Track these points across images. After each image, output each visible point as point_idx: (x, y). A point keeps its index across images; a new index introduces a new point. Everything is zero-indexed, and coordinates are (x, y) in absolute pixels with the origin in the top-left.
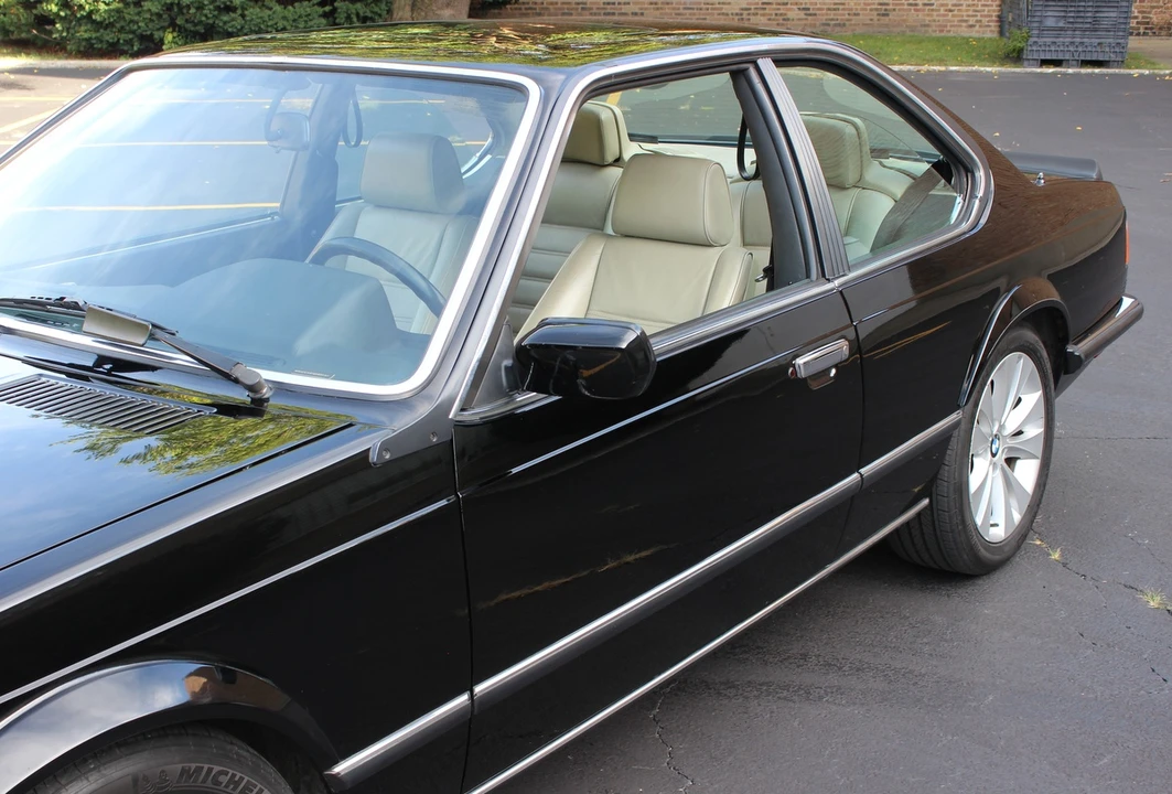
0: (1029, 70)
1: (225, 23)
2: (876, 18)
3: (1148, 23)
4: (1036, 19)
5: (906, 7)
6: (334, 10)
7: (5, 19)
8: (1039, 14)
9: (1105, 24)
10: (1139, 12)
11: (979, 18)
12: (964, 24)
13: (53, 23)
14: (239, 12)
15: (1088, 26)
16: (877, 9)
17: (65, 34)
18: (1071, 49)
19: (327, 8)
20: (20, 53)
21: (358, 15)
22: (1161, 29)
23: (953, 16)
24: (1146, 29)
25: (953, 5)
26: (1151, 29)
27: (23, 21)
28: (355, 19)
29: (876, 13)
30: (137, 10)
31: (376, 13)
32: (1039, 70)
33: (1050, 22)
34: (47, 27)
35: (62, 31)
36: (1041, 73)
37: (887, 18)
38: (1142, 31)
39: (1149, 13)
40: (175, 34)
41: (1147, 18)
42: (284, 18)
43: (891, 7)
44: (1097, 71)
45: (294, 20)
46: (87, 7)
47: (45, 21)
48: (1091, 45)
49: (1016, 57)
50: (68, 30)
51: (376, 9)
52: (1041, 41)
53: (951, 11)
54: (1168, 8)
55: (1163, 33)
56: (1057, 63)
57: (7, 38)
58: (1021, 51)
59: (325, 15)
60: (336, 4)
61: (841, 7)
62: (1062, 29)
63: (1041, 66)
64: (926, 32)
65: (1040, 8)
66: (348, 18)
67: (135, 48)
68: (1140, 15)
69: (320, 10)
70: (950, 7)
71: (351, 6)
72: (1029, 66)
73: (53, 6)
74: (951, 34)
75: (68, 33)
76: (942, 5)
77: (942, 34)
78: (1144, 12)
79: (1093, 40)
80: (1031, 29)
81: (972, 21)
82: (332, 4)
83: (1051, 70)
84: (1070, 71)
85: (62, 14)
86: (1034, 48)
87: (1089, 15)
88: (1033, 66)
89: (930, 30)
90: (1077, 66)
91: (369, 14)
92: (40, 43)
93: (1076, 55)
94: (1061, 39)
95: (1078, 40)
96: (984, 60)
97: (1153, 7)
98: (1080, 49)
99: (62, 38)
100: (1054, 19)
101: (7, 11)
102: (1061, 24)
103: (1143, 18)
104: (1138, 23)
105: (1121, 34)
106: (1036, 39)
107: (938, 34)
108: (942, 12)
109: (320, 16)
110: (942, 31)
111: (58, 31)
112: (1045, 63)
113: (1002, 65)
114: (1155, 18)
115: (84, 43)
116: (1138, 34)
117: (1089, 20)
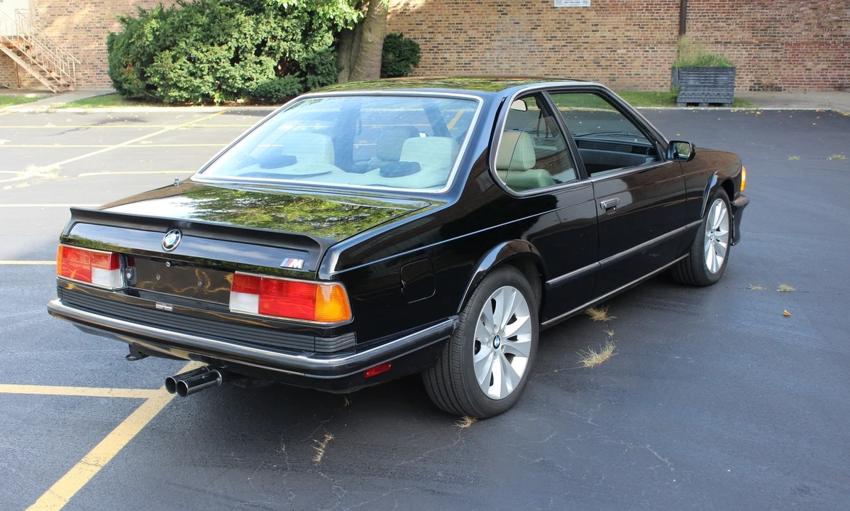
0: (680, 108)
1: (248, 87)
2: (608, 82)
3: (760, 84)
4: (684, 81)
5: (625, 76)
6: (306, 80)
7: (131, 86)
8: (685, 78)
9: (721, 83)
11: (665, 82)
12: (657, 85)
13: (156, 88)
14: (255, 81)
15: (712, 84)
16: (609, 77)
17: (162, 94)
18: (703, 97)
19: (302, 79)
20: (138, 104)
21: (319, 82)
22: (767, 87)
23: (652, 81)
24: (759, 87)
25: (652, 75)
26: (762, 87)
27: (140, 87)
28: (317, 85)
29: (608, 79)
30: (201, 80)
31: (329, 81)
32: (686, 108)
33: (691, 83)
34: (152, 91)
35: (161, 92)
36: (686, 110)
37: (614, 82)
38: (757, 88)
39: (761, 78)
40: (221, 93)
41: (759, 81)
42: (279, 84)
43: (616, 76)
44: (717, 108)
45: (285, 85)
46: (174, 79)
47: (152, 87)
48: (714, 95)
49: (674, 101)
50: (164, 91)
51: (329, 79)
52: (686, 93)
53: (650, 78)
54: (770, 76)
55: (769, 89)
56: (696, 104)
57: (129, 97)
58: (676, 98)
59: (301, 82)
60: (307, 77)
61: (589, 76)
62: (697, 86)
63: (687, 106)
64: (637, 89)
65: (685, 75)
66: (314, 84)
67: (200, 101)
68: (756, 80)
69: (299, 80)
70: (649, 76)
71: (315, 77)
72: (681, 106)
73: (156, 79)
74: (651, 90)
75: (164, 93)
76: (645, 75)
77: (645, 91)
78: (758, 78)
79: (715, 92)
80: (681, 86)
81: (662, 83)
82: (305, 76)
83: (692, 108)
84: (702, 109)
85: (162, 83)
86: (683, 96)
87: (712, 78)
88: (682, 106)
89: (639, 88)
90: (707, 106)
91: (325, 82)
92: (148, 99)
93: (706, 100)
94: (697, 92)
95: (706, 92)
96: (659, 103)
97: (763, 75)
98: (708, 97)
99: (161, 96)
100: (693, 81)
101: (131, 82)
102: (697, 84)
104: (754, 84)
105: (730, 88)
106: (684, 92)
107: (643, 91)
108: (645, 78)
109: (298, 83)
110: (645, 89)
111: (159, 92)
112: (689, 104)
113: (667, 106)
114: (764, 81)
115: (172, 98)
116: (755, 90)
117: (712, 81)
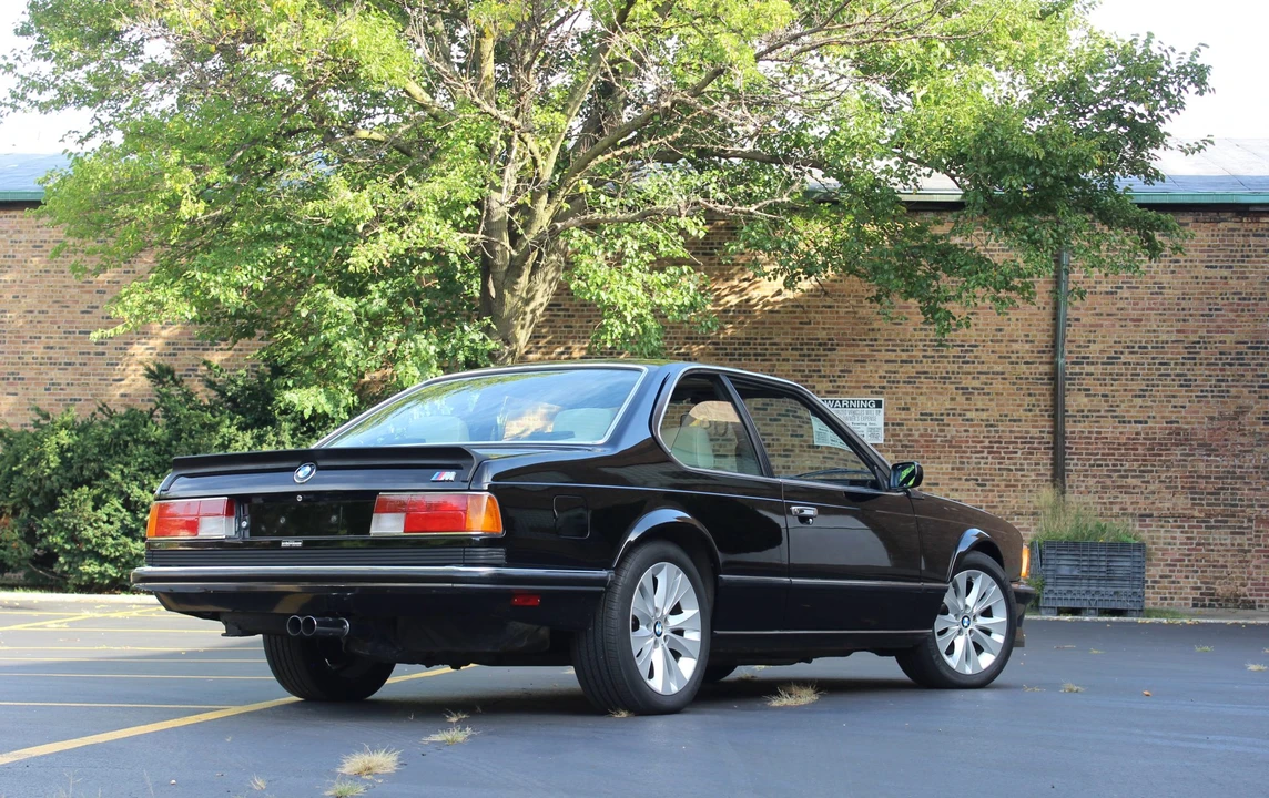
0: (1045, 617)
3: (1212, 594)
4: (1050, 568)
7: (5, 553)
8: (1052, 562)
9: (1120, 573)
10: (1202, 583)
13: (56, 556)
15: (1102, 575)
17: (66, 568)
18: (1089, 597)
22: (1227, 600)
24: (1211, 600)
26: (1217, 600)
27: (24, 555)
32: (1056, 618)
33: (1064, 571)
35: (64, 564)
36: (1058, 620)
38: (1207, 602)
39: (1213, 583)
41: (1211, 589)
44: (1114, 619)
46: (94, 540)
47: (48, 556)
48: (1107, 594)
49: (1035, 605)
50: (70, 563)
52: (1056, 589)
54: (1232, 579)
55: (1230, 605)
56: (1075, 611)
58: (1038, 599)
62: (1076, 578)
63: (1059, 614)
65: (1053, 557)
68: (1204, 586)
73: (59, 539)
75: (70, 567)
78: (1208, 583)
79: (1109, 589)
80: (1047, 577)
83: (1068, 618)
84: (1087, 619)
85: (68, 547)
86: (1051, 596)
87: (1103, 564)
88: (1050, 613)
90: (1095, 615)
93: (1093, 603)
94: (1077, 588)
95: (1094, 588)
97: (1216, 578)
98: (1097, 597)
99: (66, 572)
100: (1068, 568)
101: (8, 545)
102: (1075, 573)
103: (1207, 588)
104: (1202, 594)
105: (1136, 583)
106: (1051, 588)
111: (61, 565)
112: (1061, 611)
114: (1220, 589)
115: (85, 578)
116: (1204, 606)
117: (1104, 569)
